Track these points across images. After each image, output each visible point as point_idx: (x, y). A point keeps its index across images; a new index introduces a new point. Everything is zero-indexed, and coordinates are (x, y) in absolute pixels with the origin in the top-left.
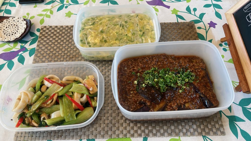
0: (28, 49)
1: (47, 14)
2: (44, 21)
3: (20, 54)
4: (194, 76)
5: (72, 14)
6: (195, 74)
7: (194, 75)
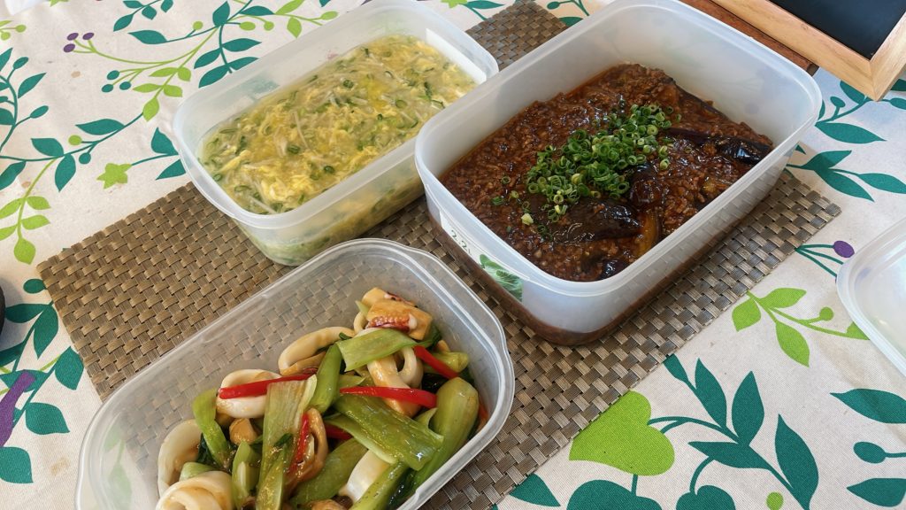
0: (45, 368)
1: (24, 217)
2: (33, 247)
3: (20, 404)
4: (658, 111)
5: (126, 167)
6: (657, 105)
7: (656, 108)
